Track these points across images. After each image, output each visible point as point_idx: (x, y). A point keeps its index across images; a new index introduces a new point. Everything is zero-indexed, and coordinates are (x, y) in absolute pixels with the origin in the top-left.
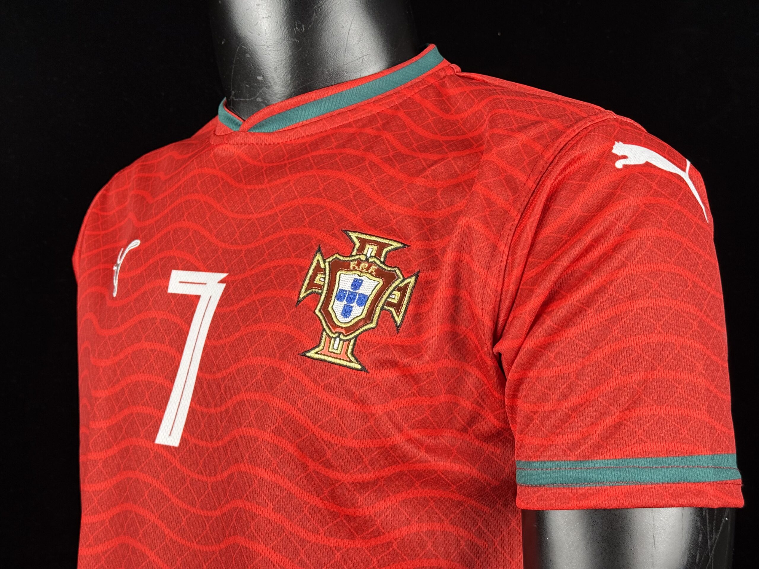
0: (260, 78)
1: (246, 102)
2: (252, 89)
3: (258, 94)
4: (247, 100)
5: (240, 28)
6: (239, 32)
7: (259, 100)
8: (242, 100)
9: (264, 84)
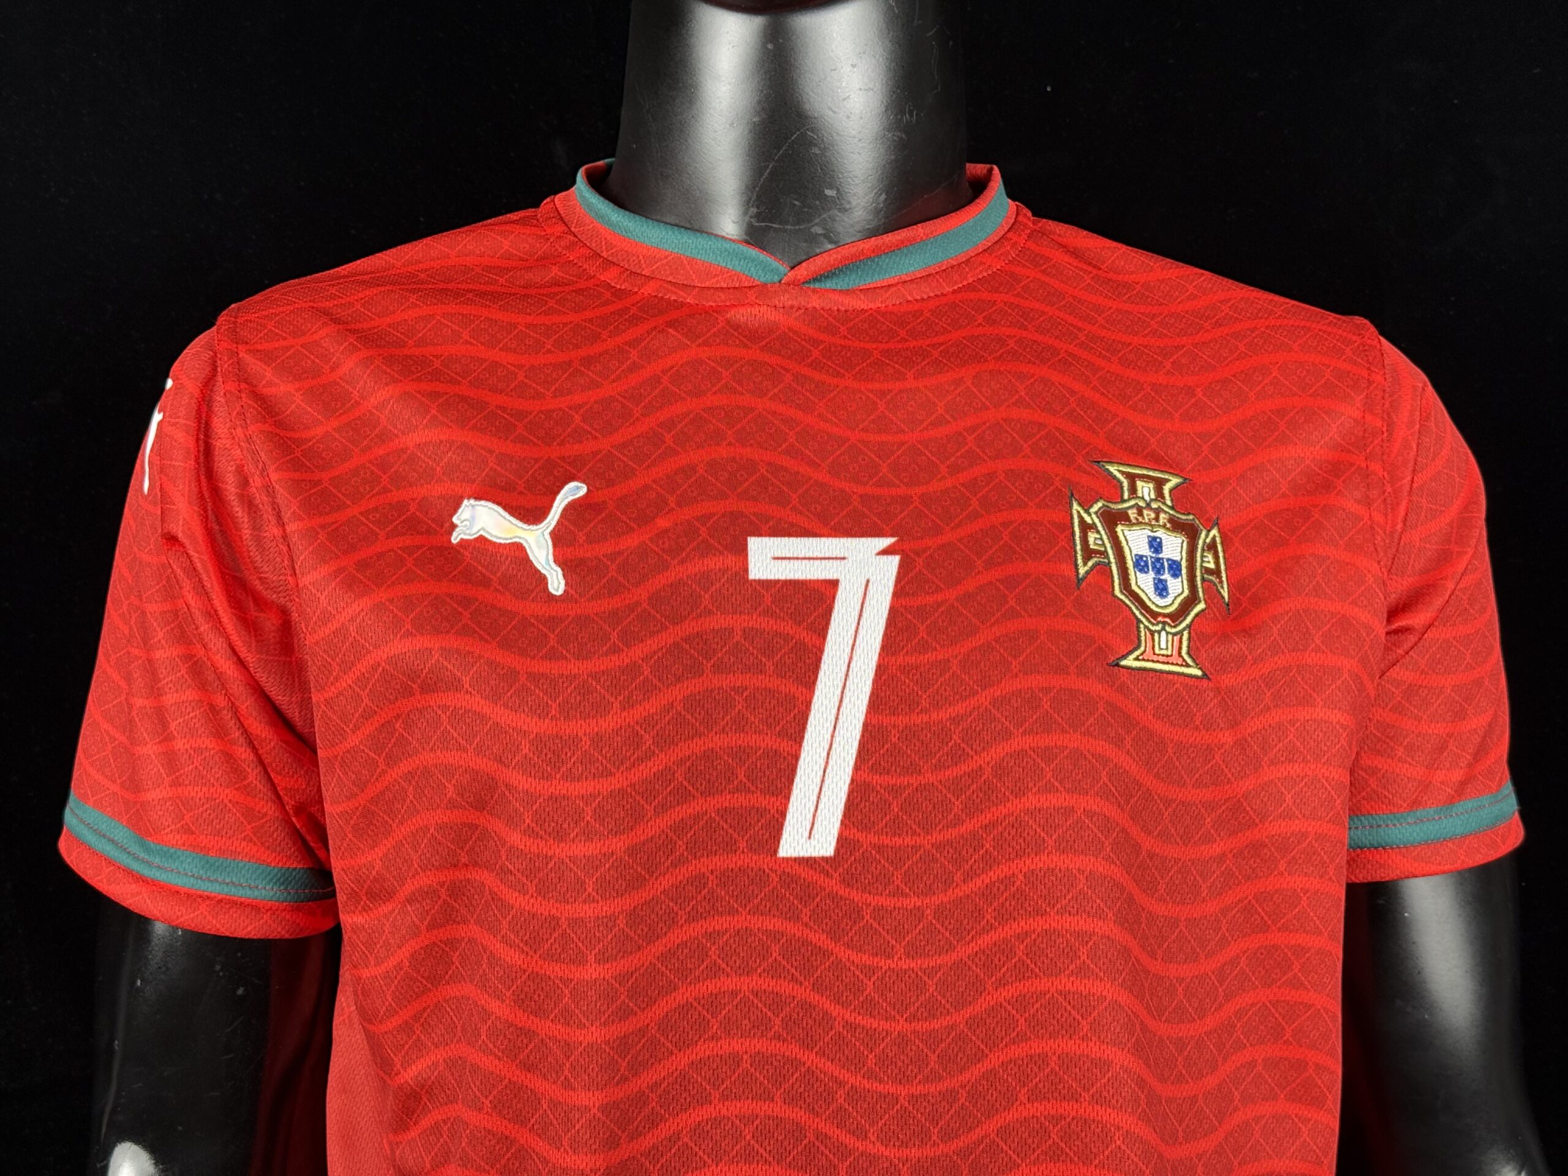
0: (829, 192)
1: (785, 231)
2: (806, 210)
3: (817, 221)
4: (789, 227)
5: (812, 100)
6: (807, 107)
7: (818, 230)
8: (774, 225)
9: (840, 203)
